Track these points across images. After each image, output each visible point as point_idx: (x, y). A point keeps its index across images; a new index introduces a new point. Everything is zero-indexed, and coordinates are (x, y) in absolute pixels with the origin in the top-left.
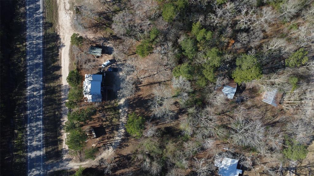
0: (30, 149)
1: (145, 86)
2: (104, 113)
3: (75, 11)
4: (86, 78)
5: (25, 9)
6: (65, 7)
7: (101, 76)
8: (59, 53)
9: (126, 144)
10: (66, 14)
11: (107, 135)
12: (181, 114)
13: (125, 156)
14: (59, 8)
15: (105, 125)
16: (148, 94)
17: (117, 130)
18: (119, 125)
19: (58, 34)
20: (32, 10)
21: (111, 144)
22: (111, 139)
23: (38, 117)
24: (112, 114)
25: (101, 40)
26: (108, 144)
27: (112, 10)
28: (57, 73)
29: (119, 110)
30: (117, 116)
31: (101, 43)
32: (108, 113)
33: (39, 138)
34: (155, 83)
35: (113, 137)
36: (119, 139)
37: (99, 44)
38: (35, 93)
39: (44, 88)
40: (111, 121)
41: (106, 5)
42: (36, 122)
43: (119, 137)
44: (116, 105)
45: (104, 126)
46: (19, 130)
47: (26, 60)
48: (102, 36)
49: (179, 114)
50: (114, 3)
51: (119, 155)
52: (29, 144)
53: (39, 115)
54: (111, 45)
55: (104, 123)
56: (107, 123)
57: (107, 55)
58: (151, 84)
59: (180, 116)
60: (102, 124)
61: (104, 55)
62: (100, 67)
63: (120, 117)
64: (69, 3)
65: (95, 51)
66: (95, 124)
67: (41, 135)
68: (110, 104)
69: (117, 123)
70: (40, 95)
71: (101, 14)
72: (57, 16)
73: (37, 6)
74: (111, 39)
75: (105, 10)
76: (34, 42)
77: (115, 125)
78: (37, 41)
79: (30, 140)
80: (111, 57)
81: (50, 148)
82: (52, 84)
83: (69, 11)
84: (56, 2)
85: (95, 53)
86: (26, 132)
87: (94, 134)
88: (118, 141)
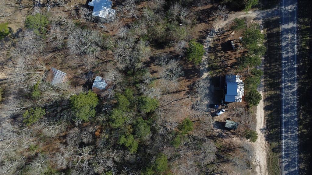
0: (295, 30)
1: (183, 90)
2: (223, 64)
3: (250, 164)
4: (240, 99)
5: (299, 167)
6: (261, 168)
7: (226, 100)
8: (266, 123)
9: (201, 34)
10: (260, 161)
11: (220, 42)
12: (147, 62)
13: (202, 22)
14: (266, 167)
15: (222, 53)
16: (181, 82)
17: (210, 48)
18: (208, 53)
19: (267, 142)
20: (292, 165)
21: (217, 34)
22: (216, 39)
23: (286, 62)
24: (215, 63)
25: (226, 136)
26: (219, 35)
27: (214, 165)
28: (268, 104)
29: (209, 67)
30: (210, 62)
31: (225, 133)
32: (219, 64)
33: (286, 41)
34: (173, 93)
35: (214, 40)
36: (209, 39)
37: (227, 132)
38: (289, 84)
39: (281, 89)
40: (216, 56)
41: (220, 170)
42: (288, 56)
43: (209, 40)
44: (211, 71)
45: (223, 51)
46: (304, 49)
47: (298, 117)
48: (224, 139)
49: (149, 61)
50: (212, 173)
51: (209, 24)
52: (296, 35)
53: (285, 63)
54: (216, 131)
55: (222, 54)
56: (219, 55)
57: (220, 121)
58: (177, 92)
59: (149, 60)
60: (225, 53)
61: (223, 121)
62: (227, 109)
63: (208, 60)
64: (257, 173)
65: (232, 124)
66: (232, 53)
67: (284, 44)
68: (217, 73)
69: (210, 54)
70: (285, 82)
71: (225, 161)
72: (268, 159)
73: (288, 169)
74: (215, 137)
75: (222, 165)
76: (290, 134)
77: (213, 52)
78: (287, 135)
79: (294, 40)
80: (216, 119)
81: (275, 31)
82: (273, 93)
83: (256, 164)
84: (269, 174)
85: (232, 123)
86: (297, 47)
87: (233, 44)
88: (209, 37)
